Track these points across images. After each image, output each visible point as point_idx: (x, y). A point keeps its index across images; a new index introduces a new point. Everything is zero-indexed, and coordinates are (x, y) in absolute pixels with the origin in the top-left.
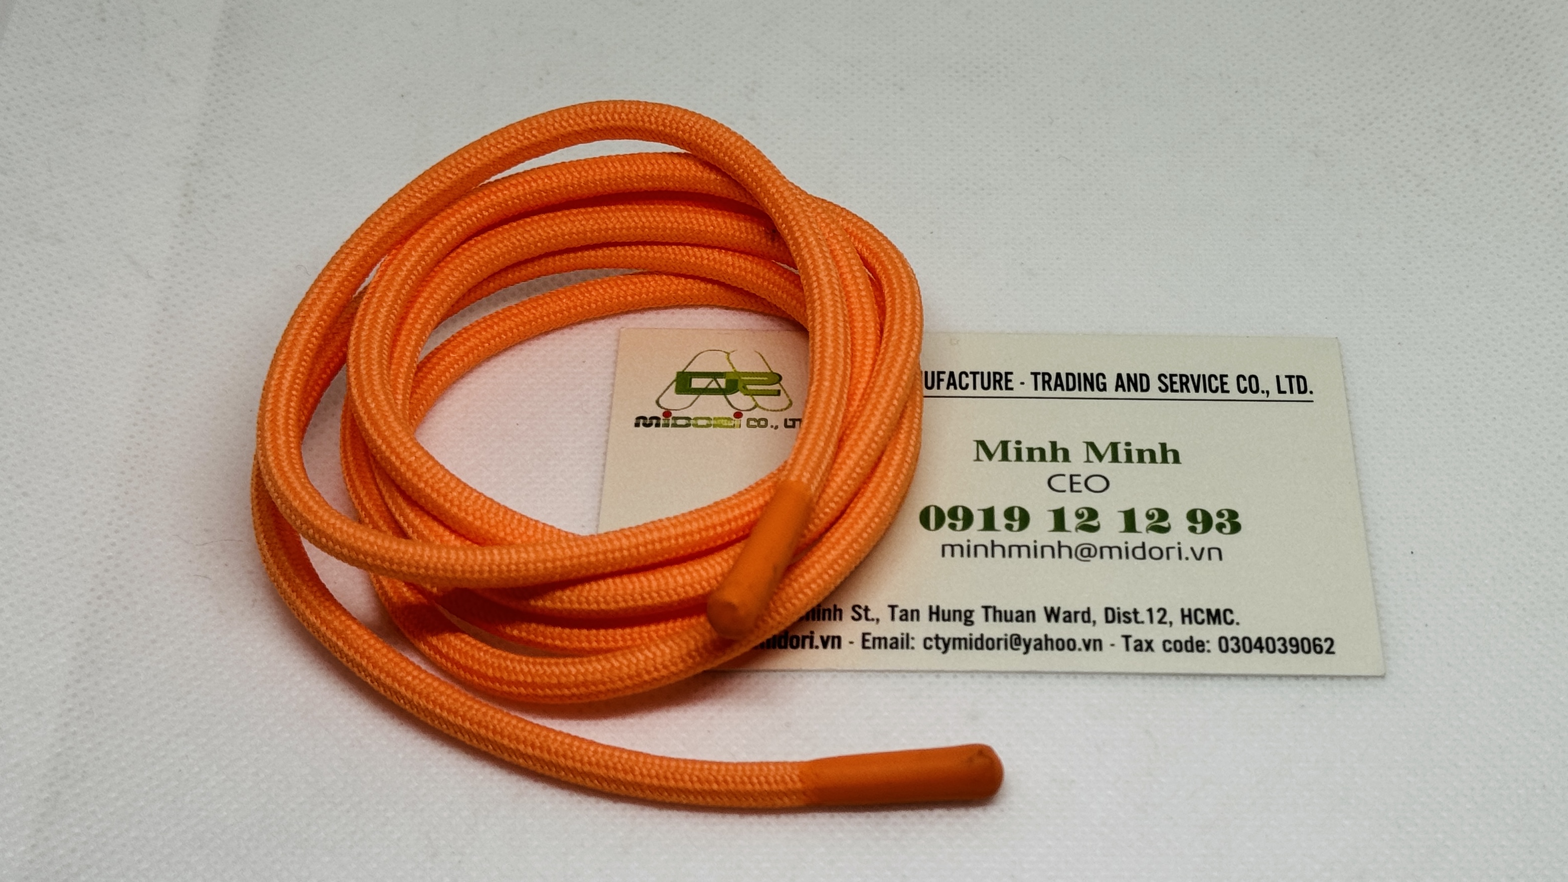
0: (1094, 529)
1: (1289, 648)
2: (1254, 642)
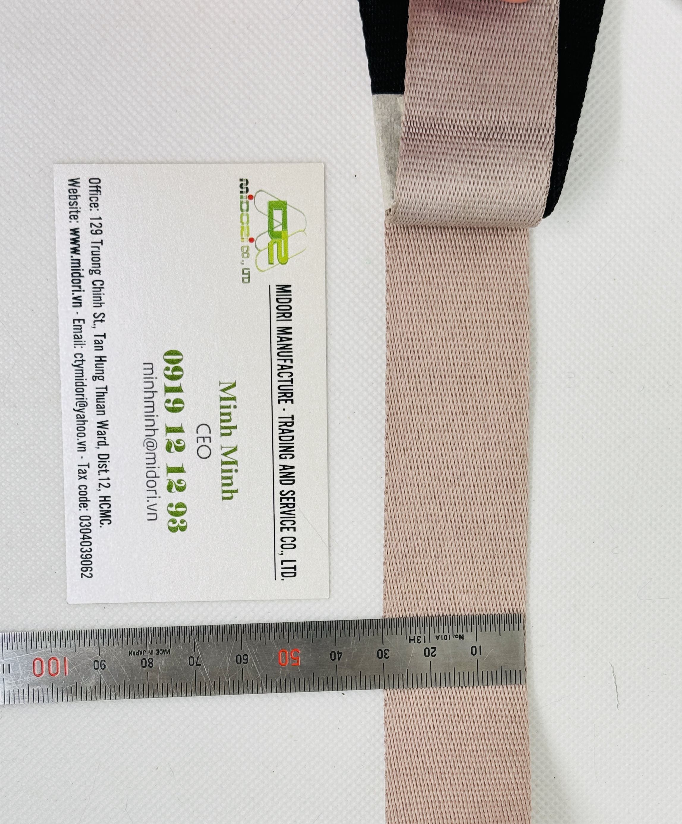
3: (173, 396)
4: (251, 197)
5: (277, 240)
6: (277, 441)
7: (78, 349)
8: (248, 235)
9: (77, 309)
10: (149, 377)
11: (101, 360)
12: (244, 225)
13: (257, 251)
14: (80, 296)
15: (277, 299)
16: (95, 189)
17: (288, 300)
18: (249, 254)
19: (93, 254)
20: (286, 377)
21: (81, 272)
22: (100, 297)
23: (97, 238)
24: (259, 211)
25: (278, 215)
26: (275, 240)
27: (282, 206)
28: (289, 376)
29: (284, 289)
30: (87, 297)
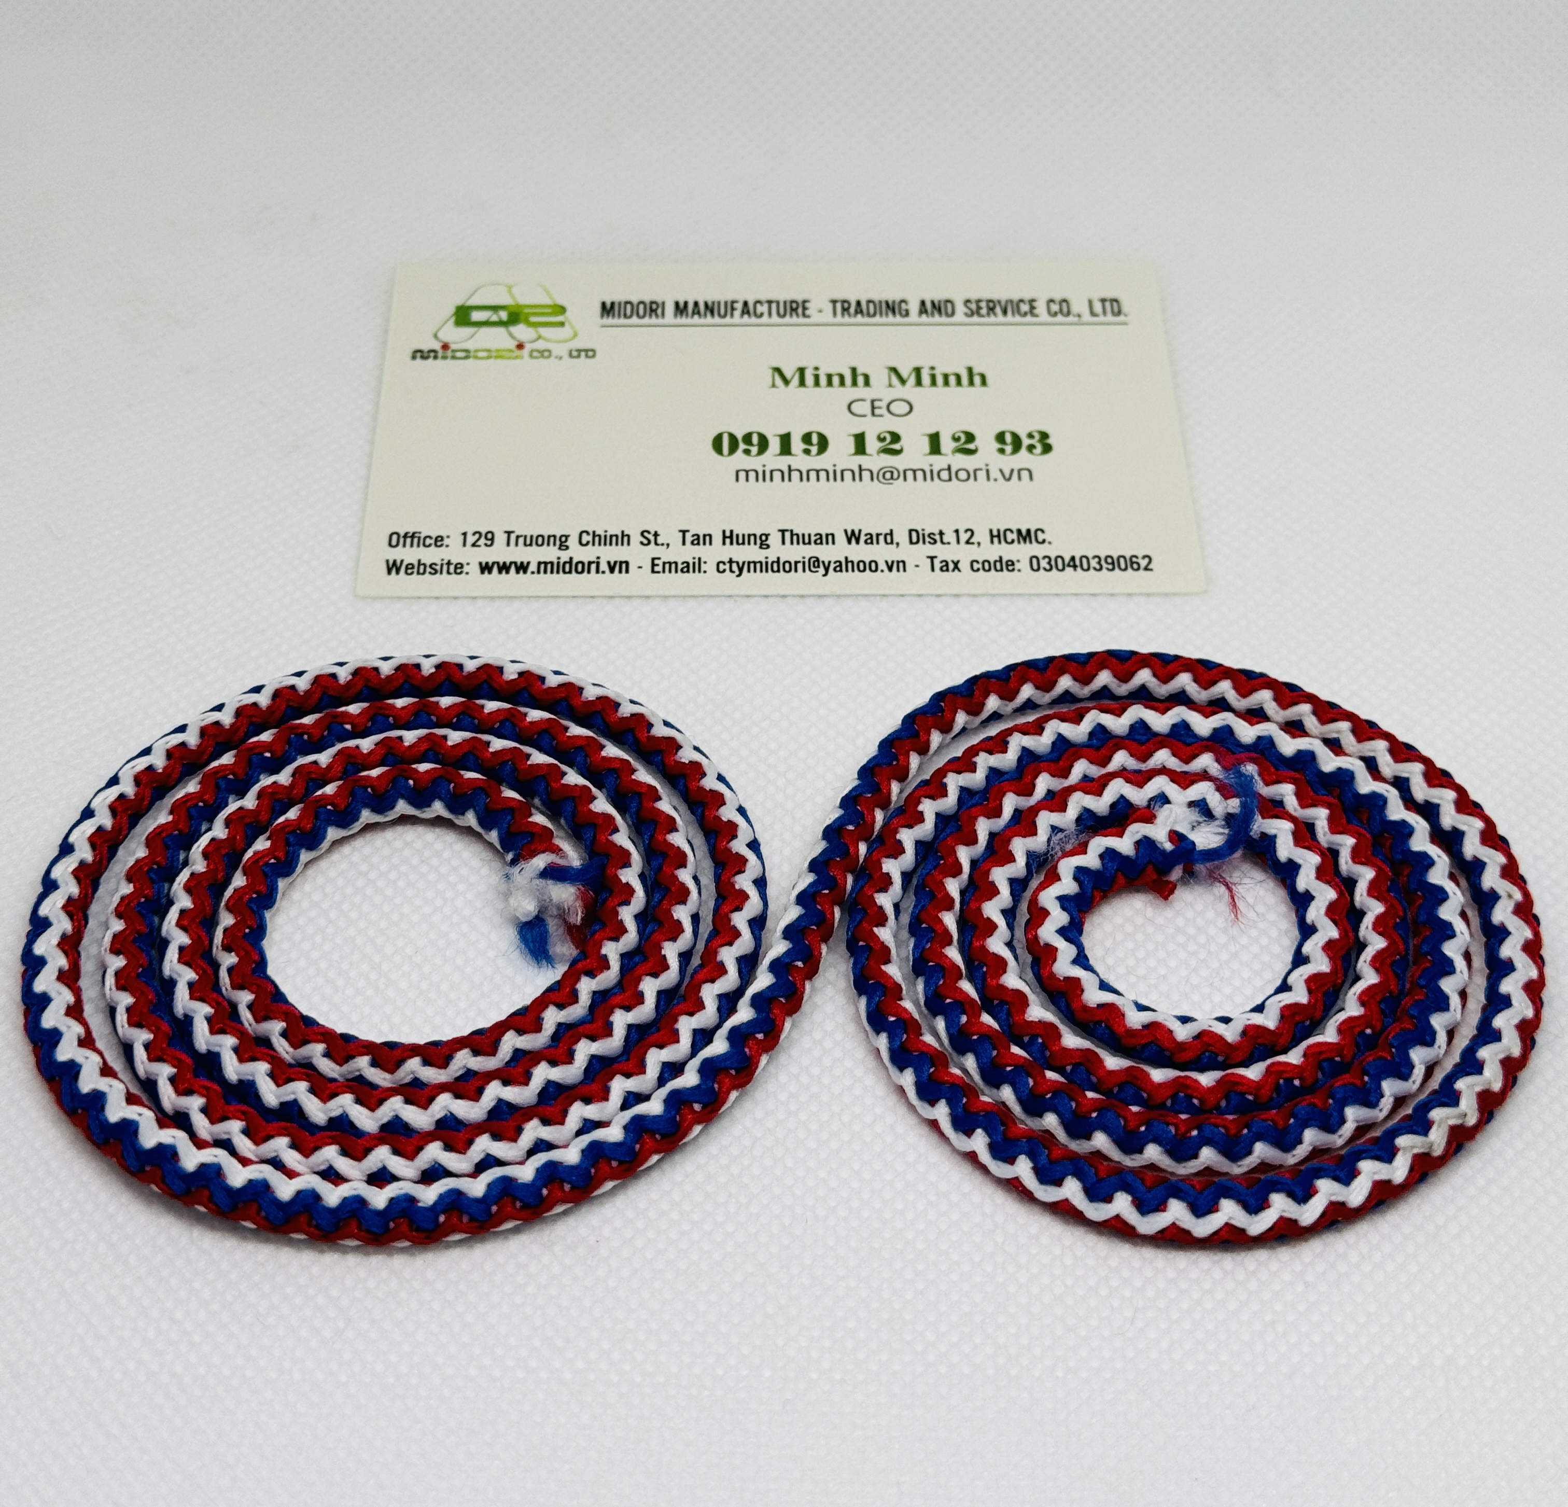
0: (898, 452)
1: (1104, 565)
2: (1067, 560)
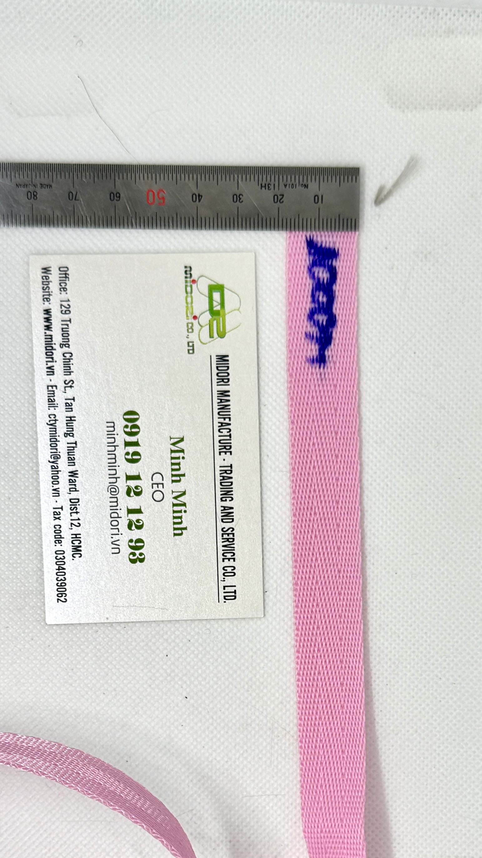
3: (131, 449)
4: (194, 281)
5: (217, 317)
6: (218, 486)
7: (52, 411)
8: (192, 313)
9: (51, 377)
10: (111, 434)
11: (71, 420)
12: (189, 305)
13: (200, 327)
14: (53, 366)
15: (217, 367)
16: (64, 276)
17: (226, 368)
18: (193, 330)
19: (63, 331)
20: (225, 432)
21: (53, 346)
22: (70, 367)
23: (66, 317)
24: (201, 293)
25: (216, 296)
26: (214, 317)
27: (220, 288)
28: (228, 432)
29: (223, 359)
30: (59, 367)
